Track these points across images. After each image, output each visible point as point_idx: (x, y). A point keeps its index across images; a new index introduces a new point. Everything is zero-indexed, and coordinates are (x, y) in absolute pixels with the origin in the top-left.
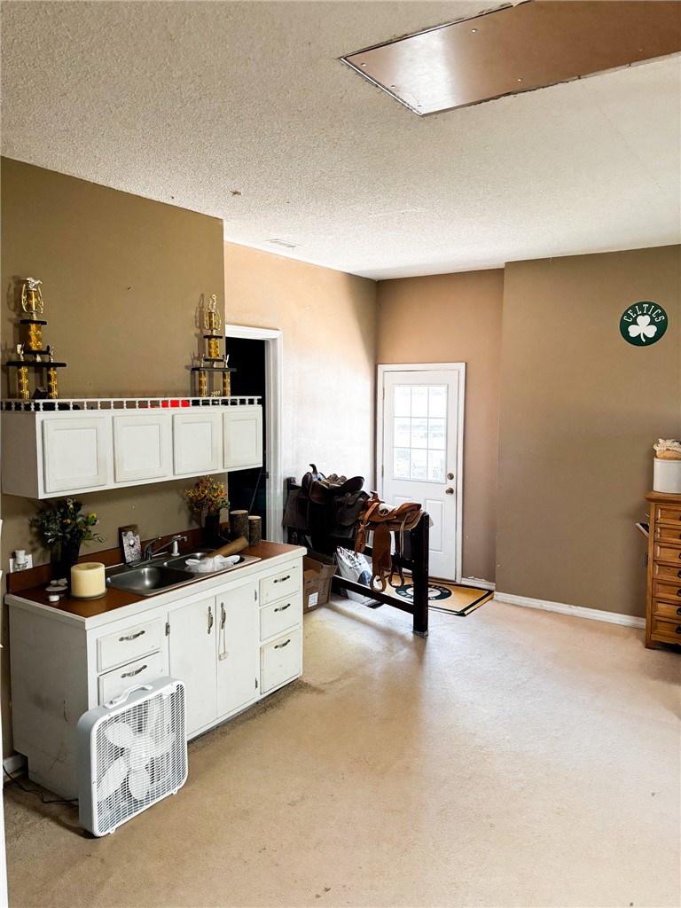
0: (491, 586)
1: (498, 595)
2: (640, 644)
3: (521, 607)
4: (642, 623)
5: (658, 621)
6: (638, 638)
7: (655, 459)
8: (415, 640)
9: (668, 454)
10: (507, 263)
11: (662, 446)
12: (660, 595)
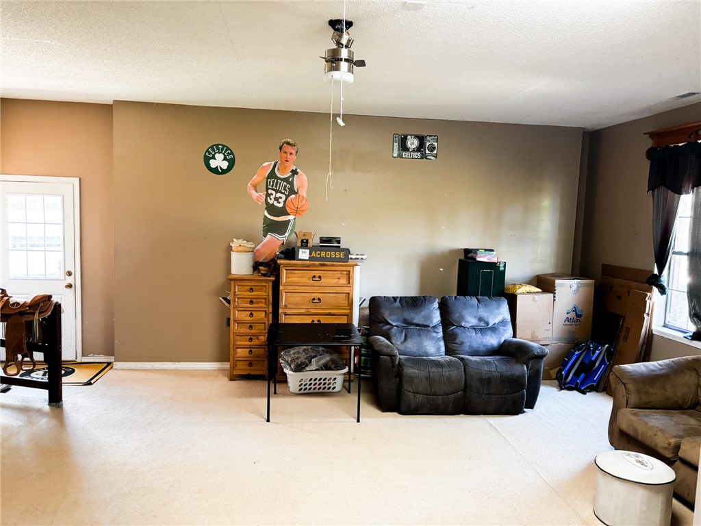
0: (111, 359)
1: (117, 365)
2: (226, 379)
3: (137, 370)
4: (227, 365)
5: (237, 361)
6: (223, 376)
7: (232, 252)
8: (51, 410)
9: (240, 249)
10: (114, 101)
11: (236, 244)
12: (239, 343)
